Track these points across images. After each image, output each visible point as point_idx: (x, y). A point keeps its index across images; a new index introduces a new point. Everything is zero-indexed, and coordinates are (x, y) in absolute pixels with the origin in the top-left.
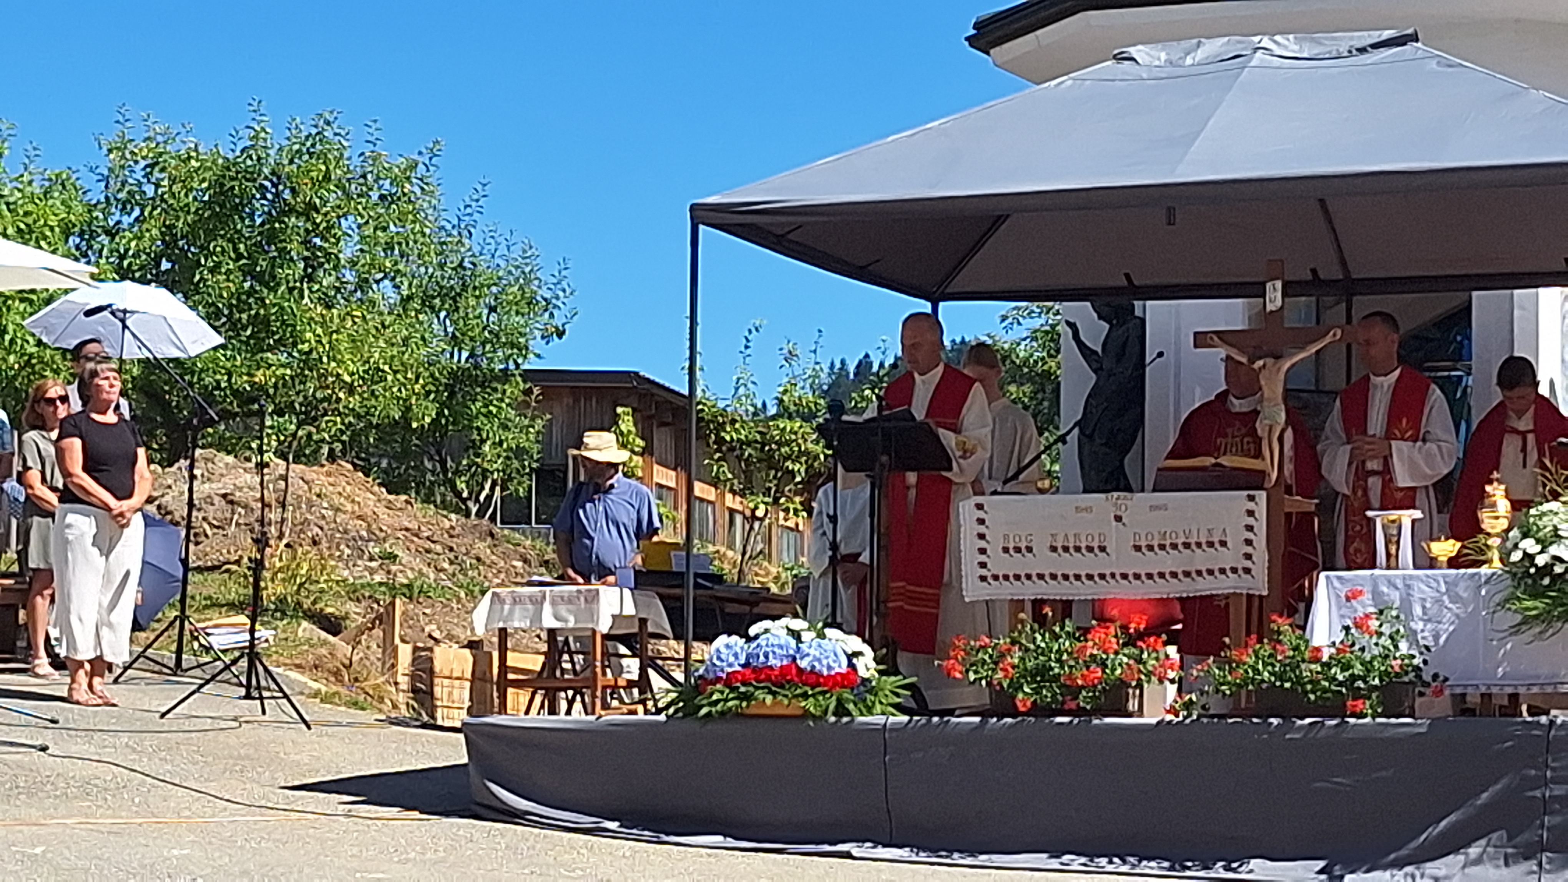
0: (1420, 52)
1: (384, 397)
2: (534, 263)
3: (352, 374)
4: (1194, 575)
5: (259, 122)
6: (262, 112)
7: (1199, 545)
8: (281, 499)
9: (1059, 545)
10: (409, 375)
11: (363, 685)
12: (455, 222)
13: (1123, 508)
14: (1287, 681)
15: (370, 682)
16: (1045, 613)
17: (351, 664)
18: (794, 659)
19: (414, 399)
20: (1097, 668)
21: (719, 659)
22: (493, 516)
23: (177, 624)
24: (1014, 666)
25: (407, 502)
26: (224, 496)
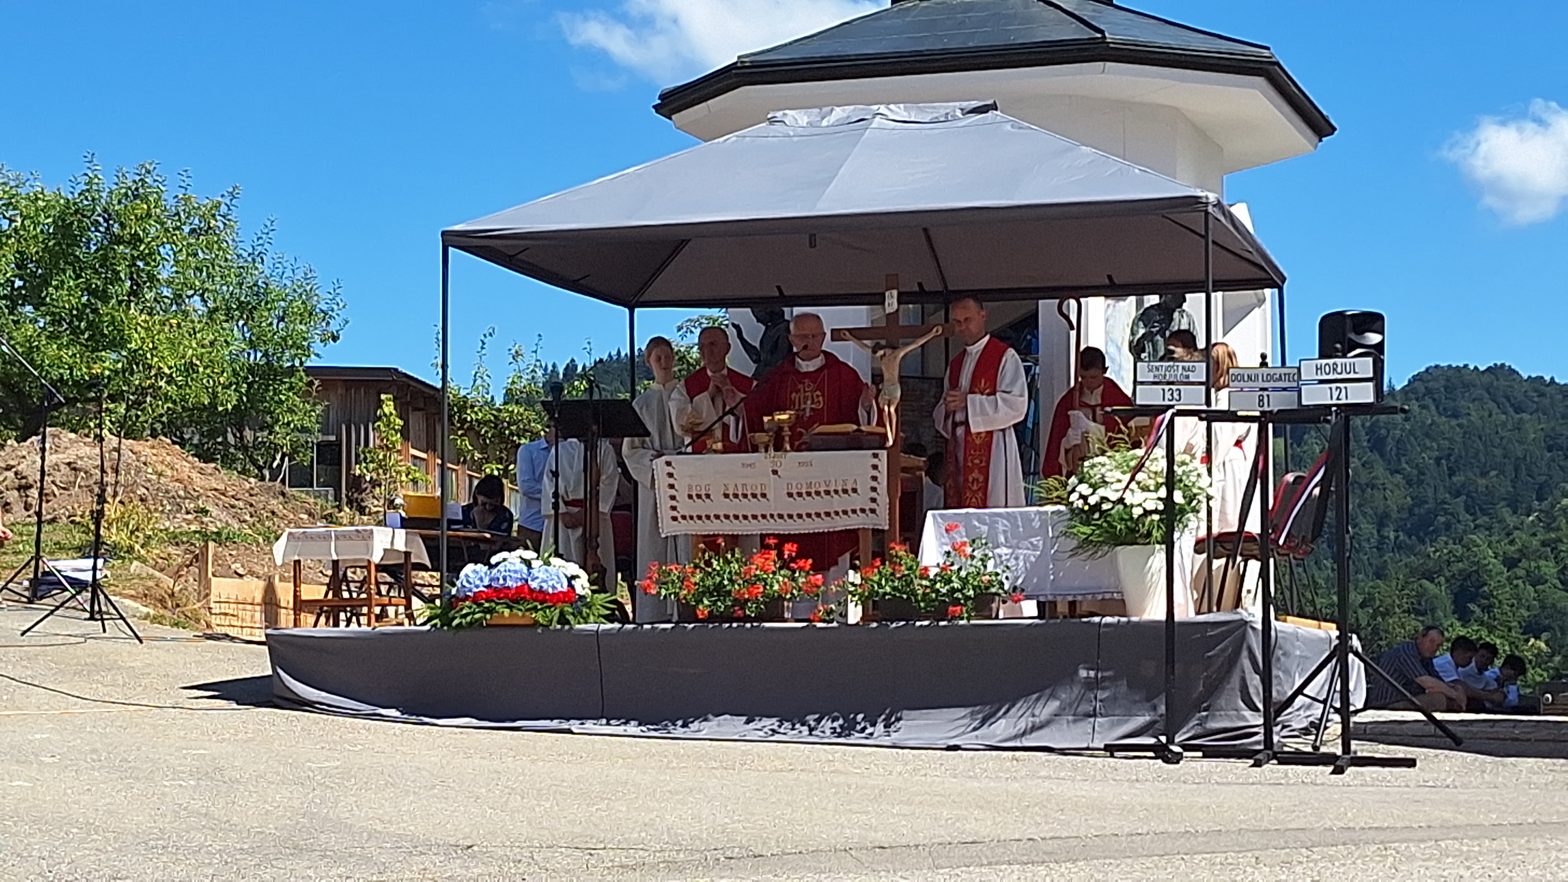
0: (998, 118)
1: (196, 387)
2: (314, 283)
3: (170, 368)
4: (833, 515)
5: (93, 171)
6: (95, 162)
7: (836, 492)
8: (116, 466)
9: (730, 492)
10: (216, 370)
11: (184, 609)
12: (250, 250)
13: (778, 463)
14: (904, 593)
15: (189, 607)
16: (719, 545)
17: (173, 594)
18: (527, 581)
19: (220, 388)
20: (760, 585)
21: (468, 582)
22: (283, 481)
23: (33, 563)
24: (696, 584)
25: (216, 468)
26: (69, 464)
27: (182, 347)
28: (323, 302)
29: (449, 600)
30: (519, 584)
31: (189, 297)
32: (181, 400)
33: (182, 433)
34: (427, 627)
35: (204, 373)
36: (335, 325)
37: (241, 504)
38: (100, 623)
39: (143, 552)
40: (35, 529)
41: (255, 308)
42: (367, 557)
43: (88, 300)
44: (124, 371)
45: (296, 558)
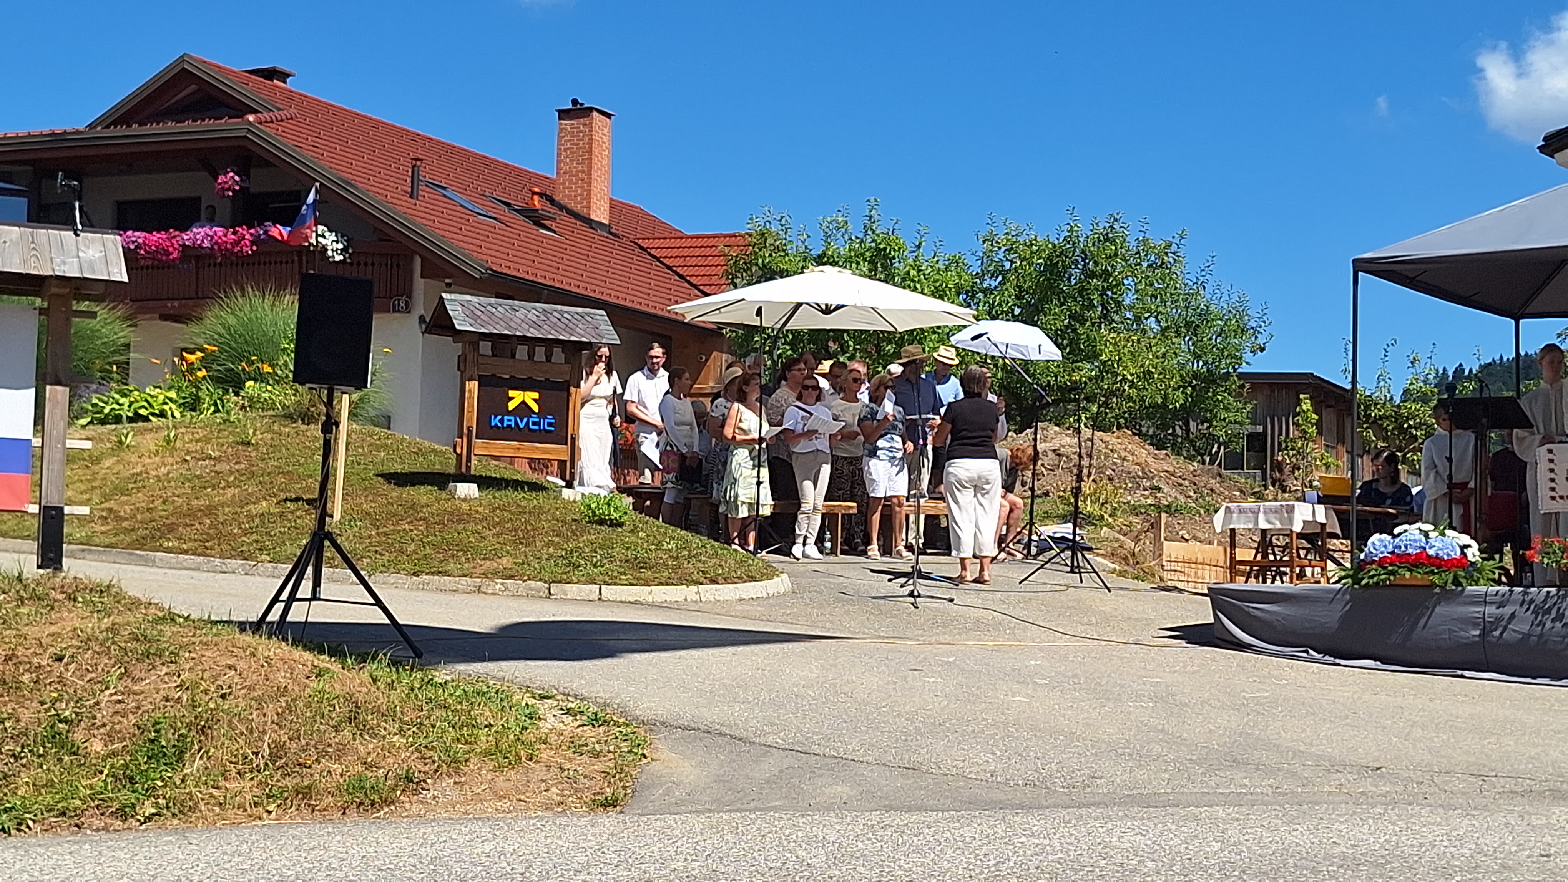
1: (1152, 389)
2: (1246, 305)
3: (1132, 375)
5: (1074, 221)
6: (1075, 214)
10: (1167, 376)
11: (1142, 566)
12: (1195, 280)
15: (1146, 564)
17: (1134, 553)
18: (1425, 549)
19: (1170, 390)
21: (1374, 548)
22: (1220, 465)
23: (1028, 527)
25: (1166, 454)
26: (1054, 451)
27: (1140, 358)
28: (1252, 320)
29: (1358, 563)
30: (1418, 551)
31: (1146, 319)
32: (1141, 400)
33: (1140, 426)
34: (1338, 586)
35: (1158, 379)
36: (1262, 339)
37: (1187, 483)
38: (1078, 575)
39: (1110, 520)
40: (1029, 501)
41: (1198, 326)
42: (1289, 527)
43: (1069, 322)
44: (1096, 377)
45: (1232, 526)
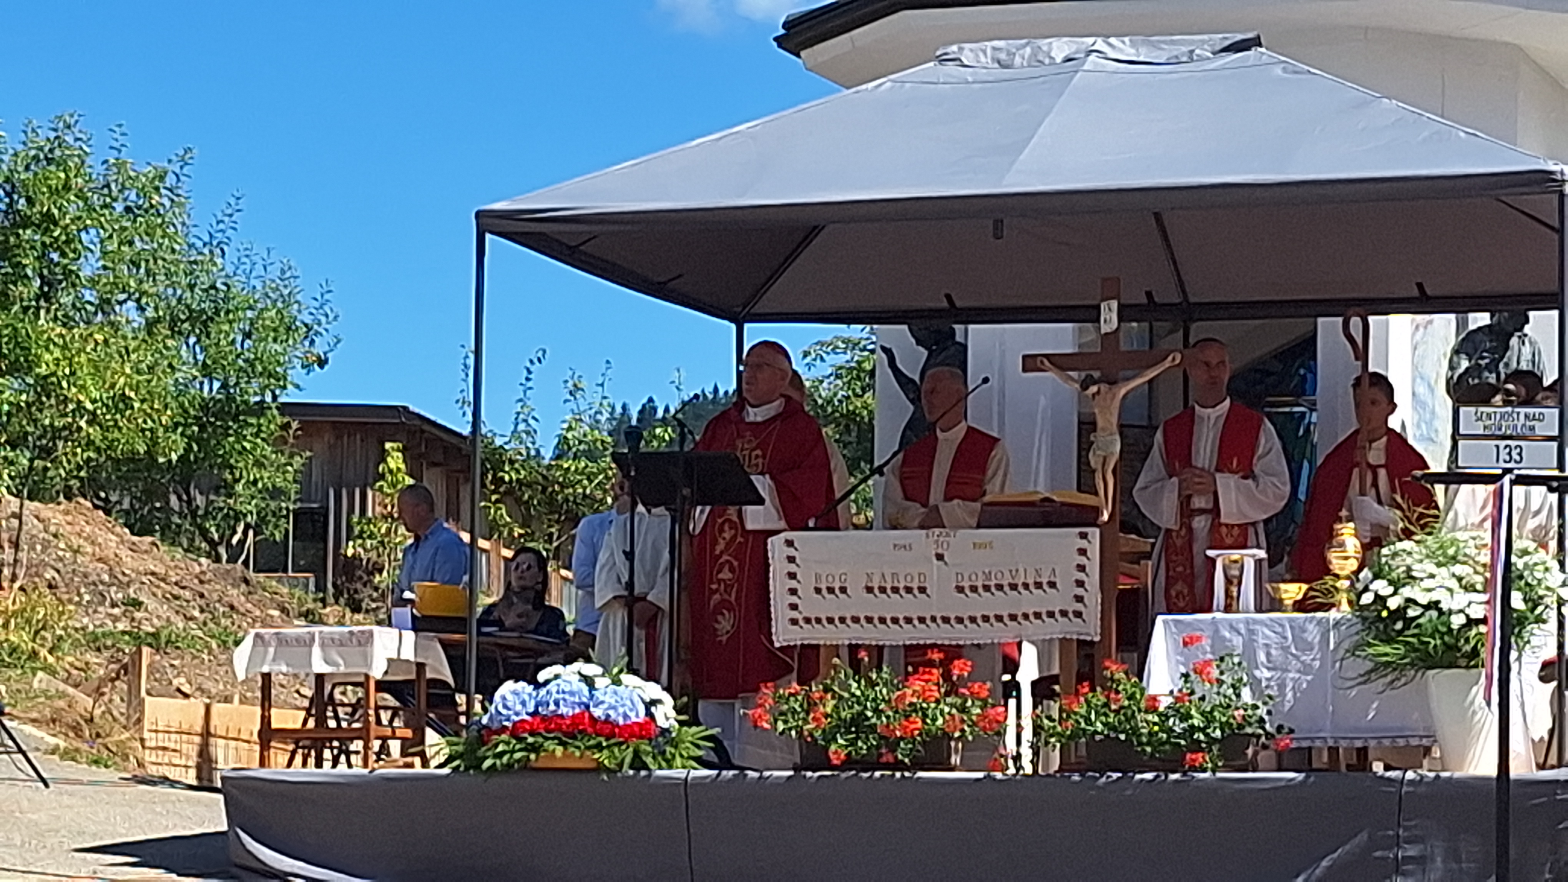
0: (1264, 57)
1: (128, 429)
2: (293, 285)
3: (94, 401)
4: (1020, 619)
7: (1026, 586)
8: (14, 539)
9: (876, 585)
10: (156, 406)
11: (105, 741)
12: (207, 239)
13: (945, 546)
14: (1122, 732)
15: (114, 738)
16: (862, 659)
17: (92, 718)
18: (587, 707)
19: (161, 431)
20: (917, 719)
21: (505, 707)
22: (246, 564)
24: (827, 716)
25: (152, 544)
27: (109, 373)
28: (306, 312)
29: (479, 731)
30: (577, 711)
31: (121, 303)
32: (109, 448)
33: (107, 494)
34: (446, 771)
35: (139, 410)
36: (322, 345)
37: (187, 594)
39: (51, 659)
41: (212, 319)
42: (364, 671)
44: (29, 405)
45: (266, 670)
